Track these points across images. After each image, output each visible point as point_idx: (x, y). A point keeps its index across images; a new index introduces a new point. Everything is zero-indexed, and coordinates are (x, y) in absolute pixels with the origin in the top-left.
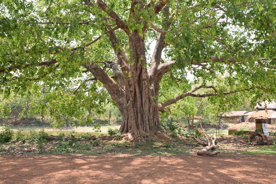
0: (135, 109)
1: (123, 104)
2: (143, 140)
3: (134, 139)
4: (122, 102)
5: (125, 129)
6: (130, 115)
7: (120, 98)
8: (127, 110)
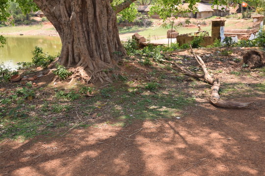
0: (84, 25)
1: (60, 16)
2: (107, 78)
3: (92, 78)
4: (57, 13)
5: (70, 59)
6: (76, 36)
7: (52, 6)
8: (71, 28)
